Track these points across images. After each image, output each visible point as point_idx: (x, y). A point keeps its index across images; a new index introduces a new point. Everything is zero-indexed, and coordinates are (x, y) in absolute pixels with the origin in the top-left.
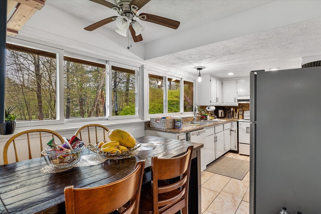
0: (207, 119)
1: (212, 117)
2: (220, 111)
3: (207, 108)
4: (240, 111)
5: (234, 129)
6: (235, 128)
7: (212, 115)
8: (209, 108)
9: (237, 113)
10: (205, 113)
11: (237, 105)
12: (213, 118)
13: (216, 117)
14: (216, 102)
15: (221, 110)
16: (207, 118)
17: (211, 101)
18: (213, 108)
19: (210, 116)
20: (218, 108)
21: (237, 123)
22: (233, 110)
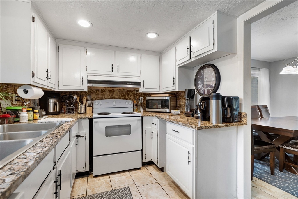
0: (19, 121)
1: (34, 113)
2: (51, 102)
3: (20, 92)
4: (89, 100)
5: (85, 132)
6: (87, 131)
7: (34, 109)
8: (26, 92)
9: (84, 104)
10: (13, 105)
11: (86, 90)
12: (37, 116)
13: (44, 113)
14: (45, 79)
15: (53, 98)
16: (18, 117)
17: (33, 74)
18: (38, 93)
19: (28, 111)
20: (49, 94)
21: (89, 120)
22: (77, 99)
